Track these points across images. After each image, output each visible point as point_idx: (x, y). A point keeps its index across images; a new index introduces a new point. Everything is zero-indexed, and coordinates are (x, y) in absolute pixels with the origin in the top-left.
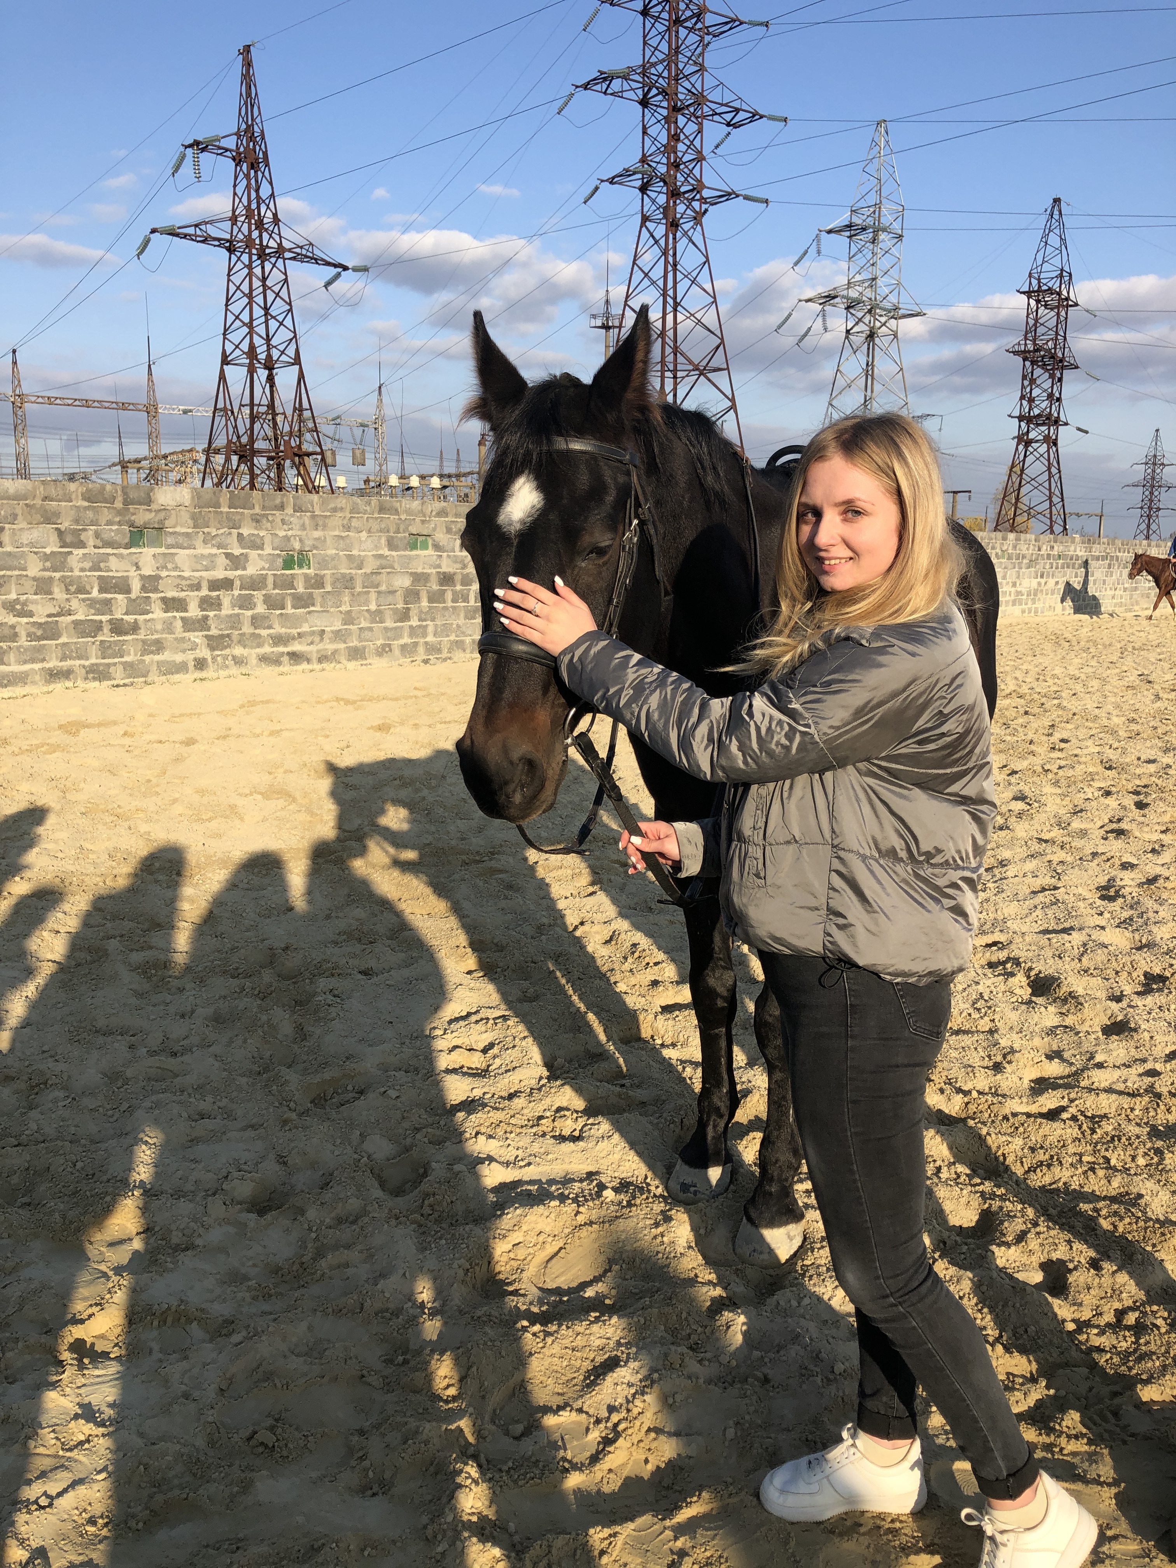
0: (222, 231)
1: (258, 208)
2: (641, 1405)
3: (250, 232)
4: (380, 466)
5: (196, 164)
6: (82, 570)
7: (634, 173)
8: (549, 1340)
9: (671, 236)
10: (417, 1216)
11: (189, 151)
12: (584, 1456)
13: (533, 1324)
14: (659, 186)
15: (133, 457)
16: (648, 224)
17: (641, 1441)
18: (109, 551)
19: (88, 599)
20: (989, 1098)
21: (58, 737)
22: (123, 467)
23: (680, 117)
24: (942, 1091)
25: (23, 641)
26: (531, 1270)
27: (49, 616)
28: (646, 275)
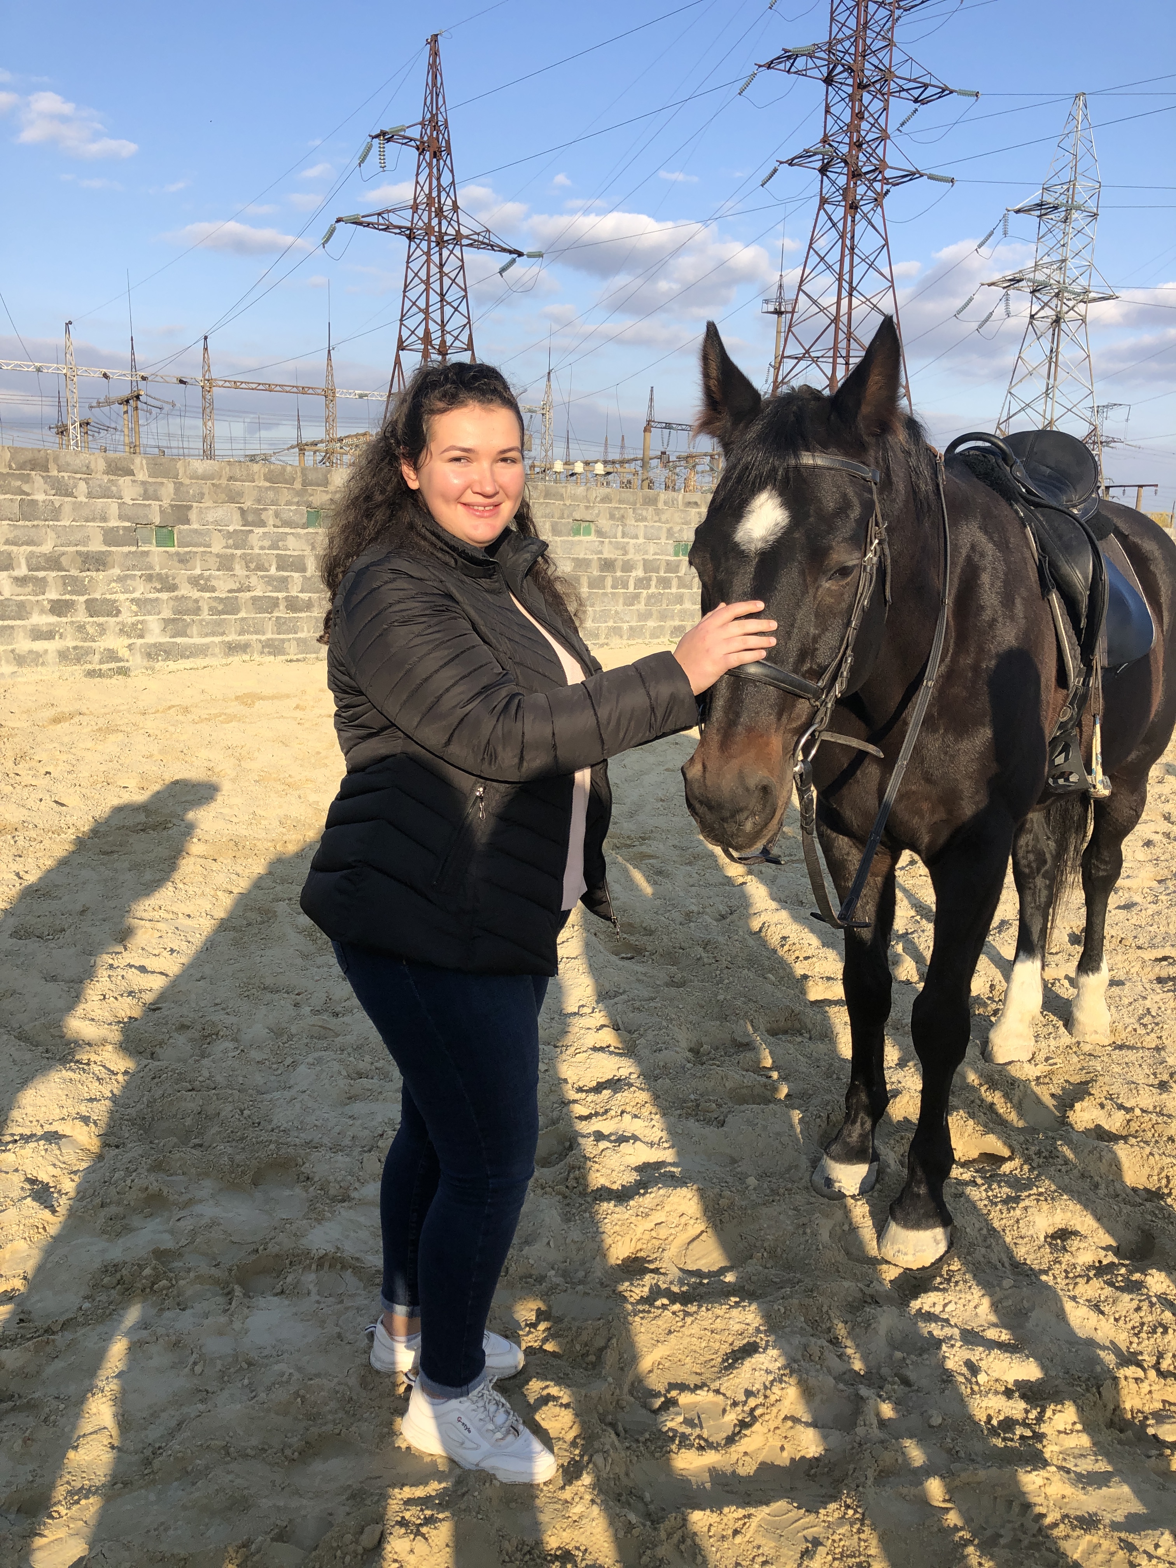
0: (403, 219)
1: (439, 196)
2: (779, 1392)
3: (430, 219)
4: (546, 451)
5: (382, 154)
6: (262, 548)
7: (815, 154)
8: (689, 1320)
9: (849, 219)
10: (562, 1188)
11: (376, 141)
12: (719, 1437)
13: (673, 1302)
14: (839, 167)
15: (310, 440)
16: (826, 206)
17: (778, 1428)
18: (287, 530)
19: (266, 576)
20: (1154, 1117)
21: (235, 708)
22: (301, 450)
23: (865, 95)
24: (1102, 1106)
25: (205, 615)
26: (672, 1251)
27: (230, 591)
28: (822, 259)
